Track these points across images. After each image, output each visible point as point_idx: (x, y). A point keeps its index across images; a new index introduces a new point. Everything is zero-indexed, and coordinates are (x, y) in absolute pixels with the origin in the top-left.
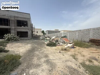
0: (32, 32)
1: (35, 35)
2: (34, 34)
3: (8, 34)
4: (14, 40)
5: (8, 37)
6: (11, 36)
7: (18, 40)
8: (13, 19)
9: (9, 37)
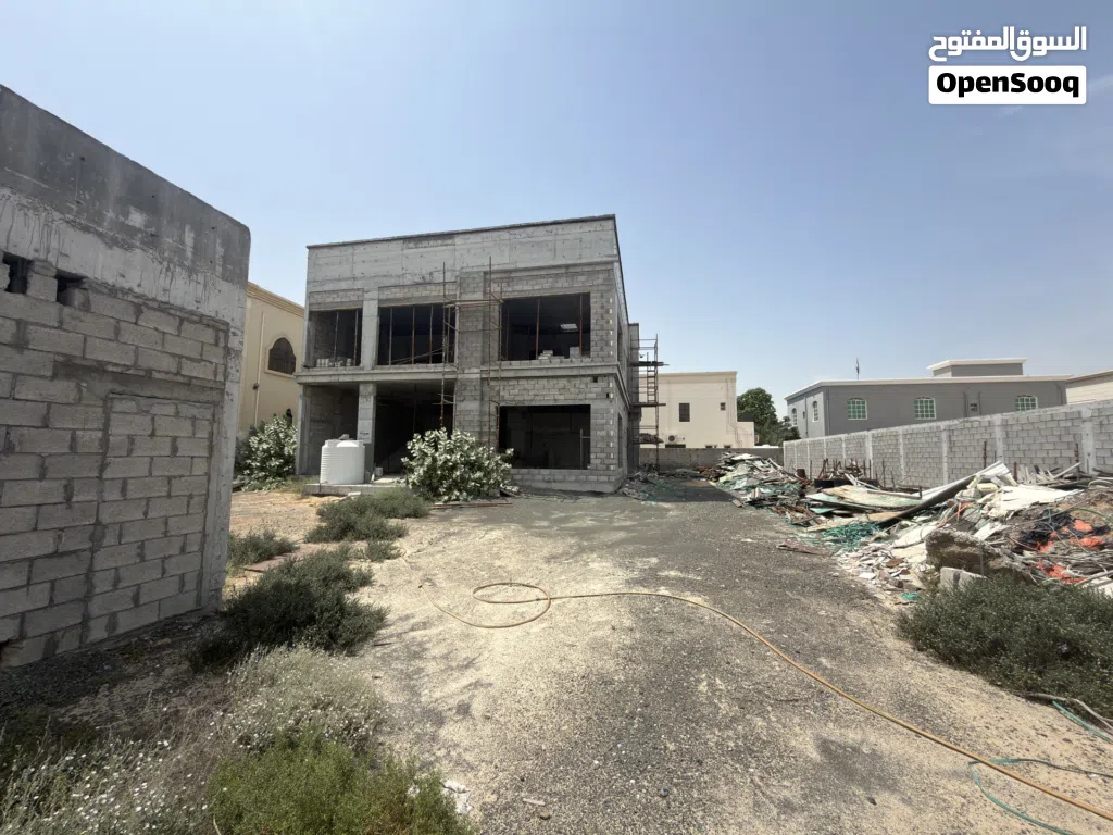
0: (634, 411)
1: (656, 440)
2: (648, 439)
3: (430, 434)
4: (470, 492)
5: (428, 461)
6: (451, 451)
7: (504, 495)
8: (479, 296)
9: (434, 460)
